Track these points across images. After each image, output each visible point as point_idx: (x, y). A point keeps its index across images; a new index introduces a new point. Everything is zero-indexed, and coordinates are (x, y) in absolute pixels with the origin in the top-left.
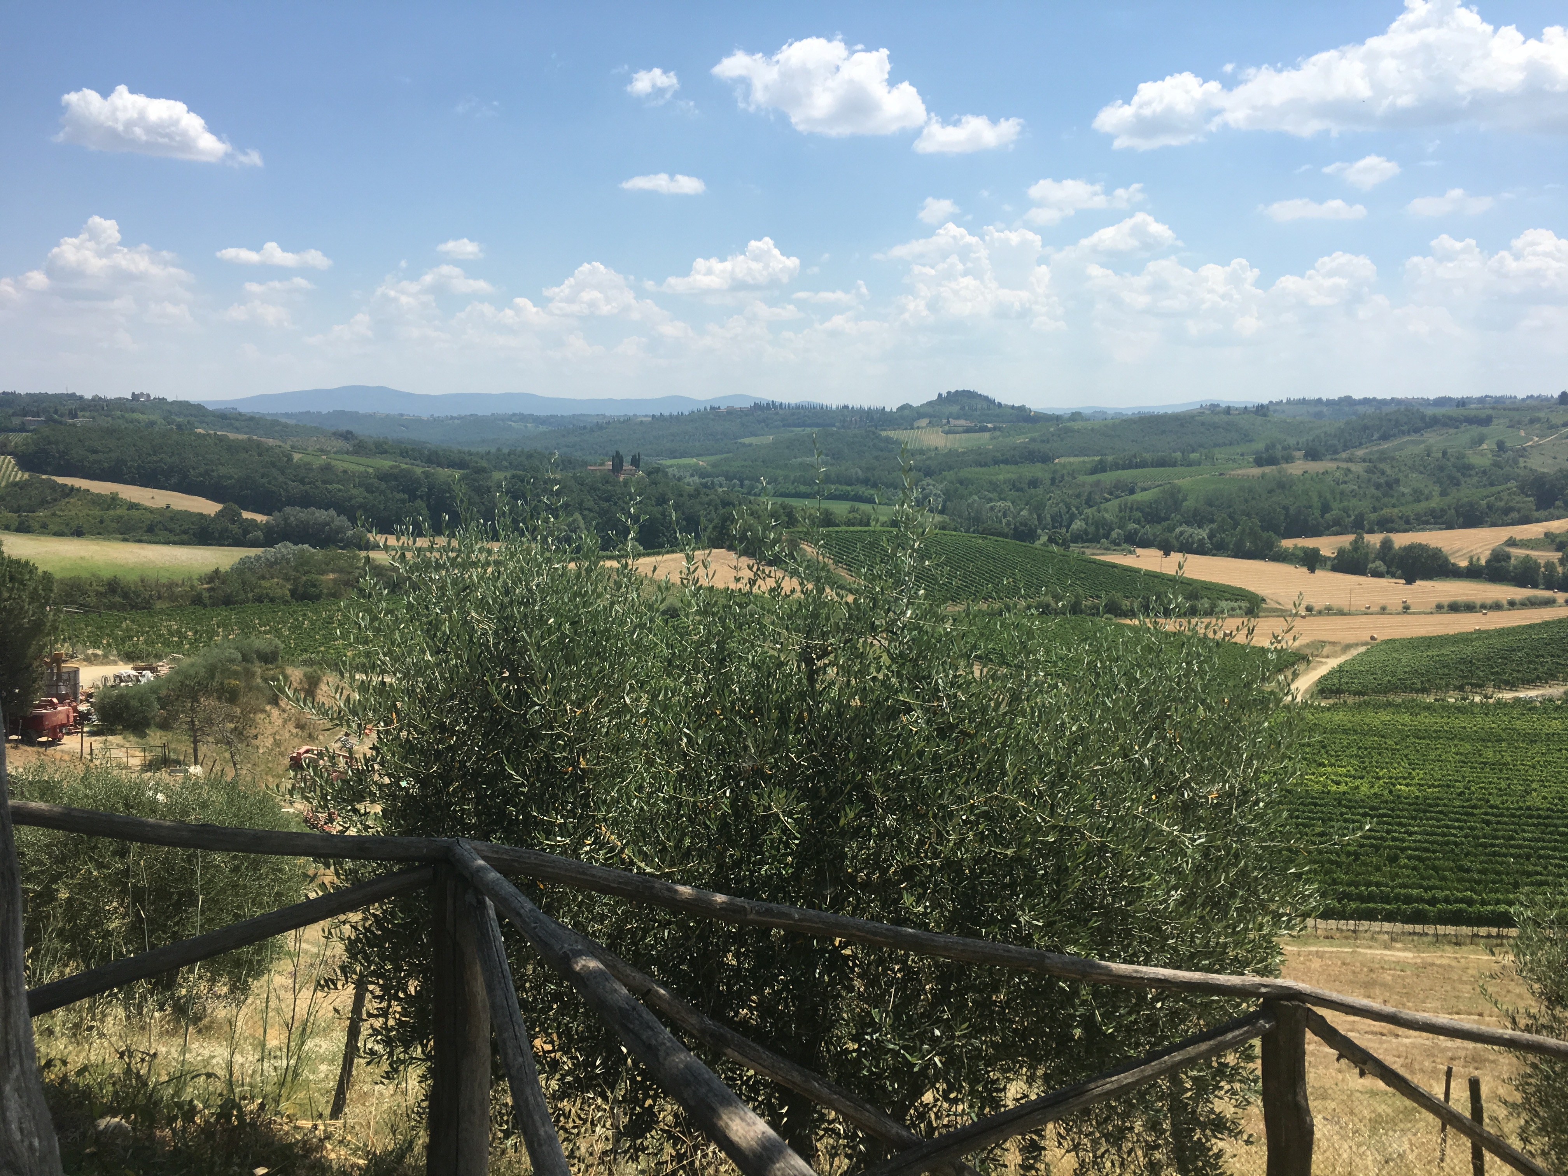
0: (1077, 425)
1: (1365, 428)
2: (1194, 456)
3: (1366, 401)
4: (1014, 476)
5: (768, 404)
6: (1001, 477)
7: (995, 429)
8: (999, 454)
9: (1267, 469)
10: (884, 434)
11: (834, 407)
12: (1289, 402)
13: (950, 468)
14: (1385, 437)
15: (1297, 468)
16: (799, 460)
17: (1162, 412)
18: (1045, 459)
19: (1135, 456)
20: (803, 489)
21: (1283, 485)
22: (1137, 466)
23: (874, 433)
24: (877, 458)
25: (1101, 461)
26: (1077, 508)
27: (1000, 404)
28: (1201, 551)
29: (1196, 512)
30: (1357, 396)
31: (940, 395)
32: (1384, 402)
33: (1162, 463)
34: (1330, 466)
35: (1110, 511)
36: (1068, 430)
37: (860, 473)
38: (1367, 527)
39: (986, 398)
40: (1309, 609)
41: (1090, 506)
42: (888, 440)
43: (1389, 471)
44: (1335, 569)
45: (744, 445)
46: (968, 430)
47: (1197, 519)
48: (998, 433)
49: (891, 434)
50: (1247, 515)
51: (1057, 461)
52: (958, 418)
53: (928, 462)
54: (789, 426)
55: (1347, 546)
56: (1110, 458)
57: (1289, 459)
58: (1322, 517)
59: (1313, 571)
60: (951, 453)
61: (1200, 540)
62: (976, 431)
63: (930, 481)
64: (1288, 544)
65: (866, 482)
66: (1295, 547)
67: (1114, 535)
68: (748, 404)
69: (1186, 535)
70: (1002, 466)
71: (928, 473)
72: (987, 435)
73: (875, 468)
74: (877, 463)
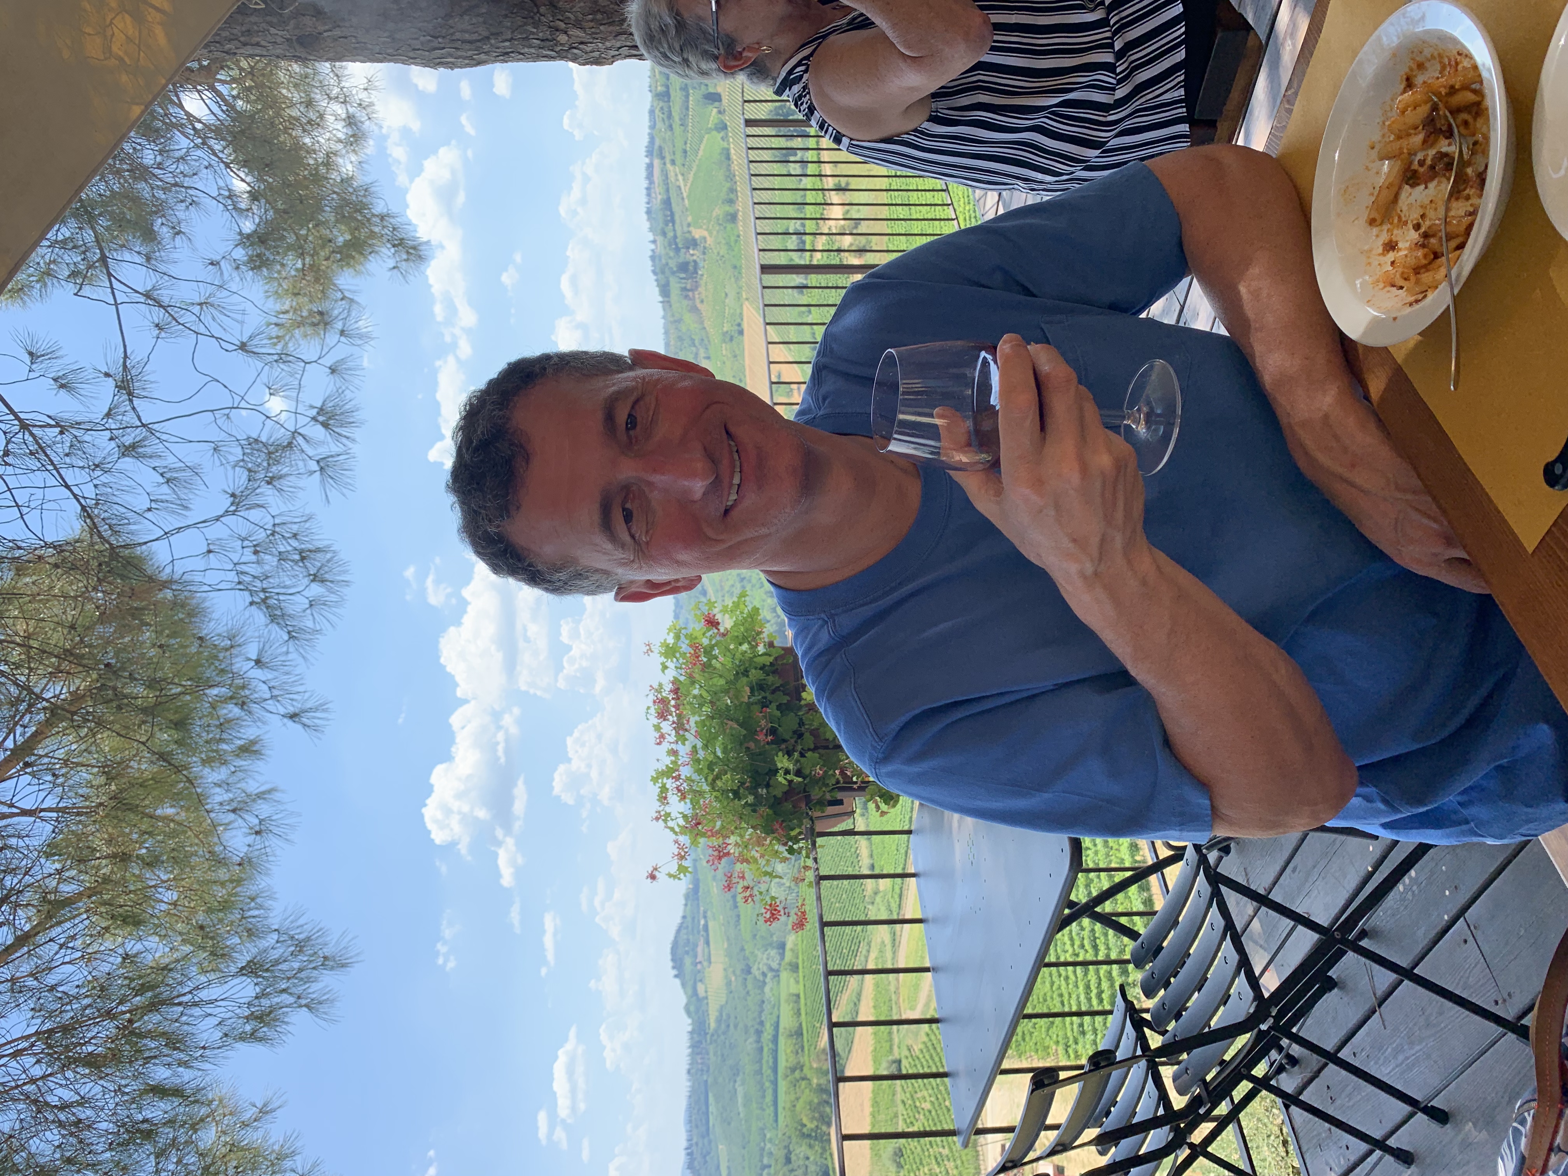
5: (688, 1154)
7: (705, 917)
8: (728, 907)
10: (713, 1025)
11: (689, 1084)
13: (743, 949)
16: (741, 1109)
20: (769, 1098)
23: (713, 1035)
27: (684, 917)
31: (676, 976)
37: (751, 1040)
39: (678, 931)
42: (719, 1021)
43: (731, 582)
46: (707, 943)
48: (709, 914)
49: (712, 1019)
52: (696, 956)
53: (738, 972)
54: (708, 1129)
60: (729, 953)
62: (708, 935)
63: (755, 967)
65: (759, 1033)
71: (748, 971)
72: (711, 924)
73: (746, 1027)
74: (741, 1025)
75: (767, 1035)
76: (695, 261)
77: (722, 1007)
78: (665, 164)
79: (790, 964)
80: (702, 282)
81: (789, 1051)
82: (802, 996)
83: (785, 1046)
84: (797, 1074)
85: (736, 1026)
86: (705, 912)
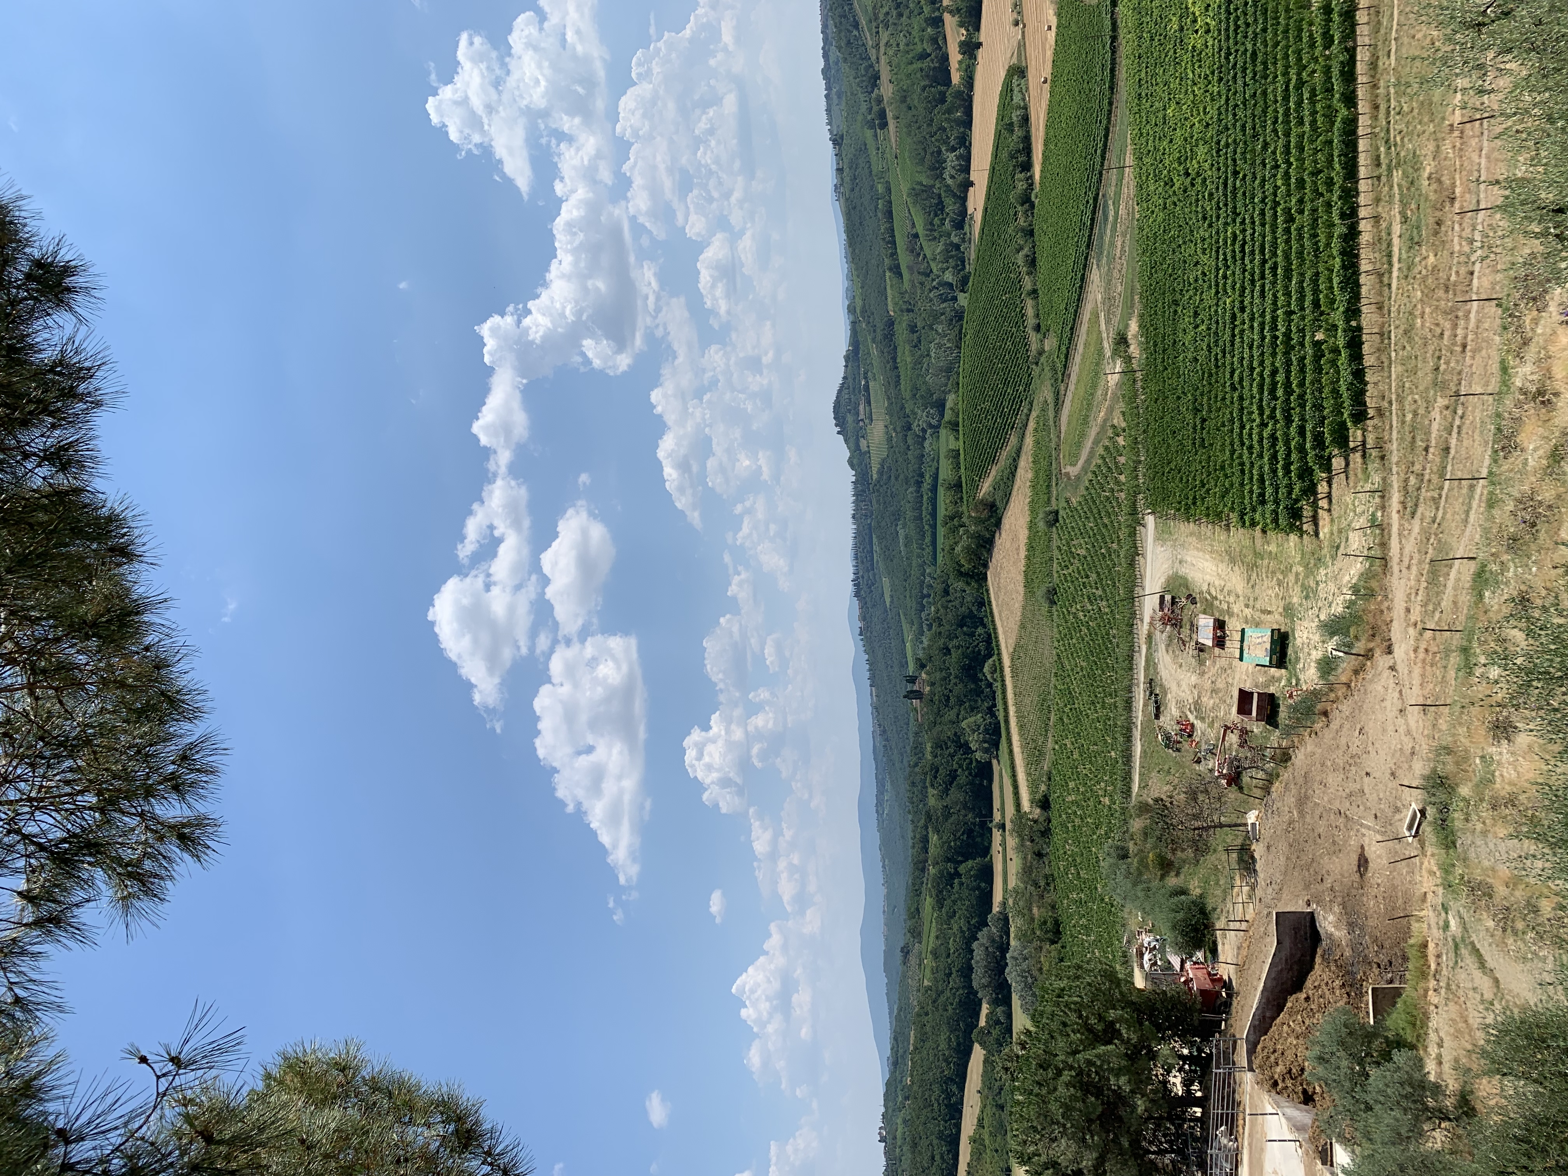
0: (859, 303)
1: (849, 43)
2: (880, 188)
3: (826, 56)
4: (907, 347)
5: (855, 585)
6: (909, 360)
7: (866, 378)
8: (888, 366)
9: (890, 115)
10: (875, 476)
11: (854, 527)
12: (829, 123)
13: (903, 408)
14: (856, 25)
15: (887, 90)
16: (902, 548)
17: (844, 236)
18: (891, 323)
19: (884, 239)
20: (928, 540)
21: (903, 97)
22: (893, 236)
23: (875, 486)
25: (890, 269)
26: (933, 280)
27: (844, 379)
28: (967, 159)
29: (933, 168)
30: (821, 64)
31: (839, 433)
32: (825, 40)
33: (889, 214)
34: (883, 59)
35: (933, 249)
36: (864, 311)
38: (937, 14)
39: (840, 391)
41: (931, 271)
42: (881, 473)
43: (886, 9)
44: (978, 28)
45: (892, 602)
46: (869, 403)
47: (937, 167)
48: (869, 375)
49: (875, 470)
50: (932, 120)
51: (892, 313)
52: (858, 414)
53: (898, 429)
54: (872, 563)
55: (956, 18)
56: (887, 261)
57: (880, 100)
58: (930, 55)
59: (981, 44)
60: (889, 412)
61: (958, 158)
62: (869, 395)
63: (915, 424)
64: (956, 78)
65: (919, 484)
66: (958, 70)
67: (955, 240)
69: (953, 172)
70: (898, 360)
71: (909, 428)
72: (871, 384)
73: (906, 478)
74: (902, 477)
75: (926, 486)
77: (884, 460)
79: (950, 422)
81: (948, 501)
82: (961, 452)
83: (944, 498)
84: (956, 522)
85: (896, 479)
86: (866, 373)
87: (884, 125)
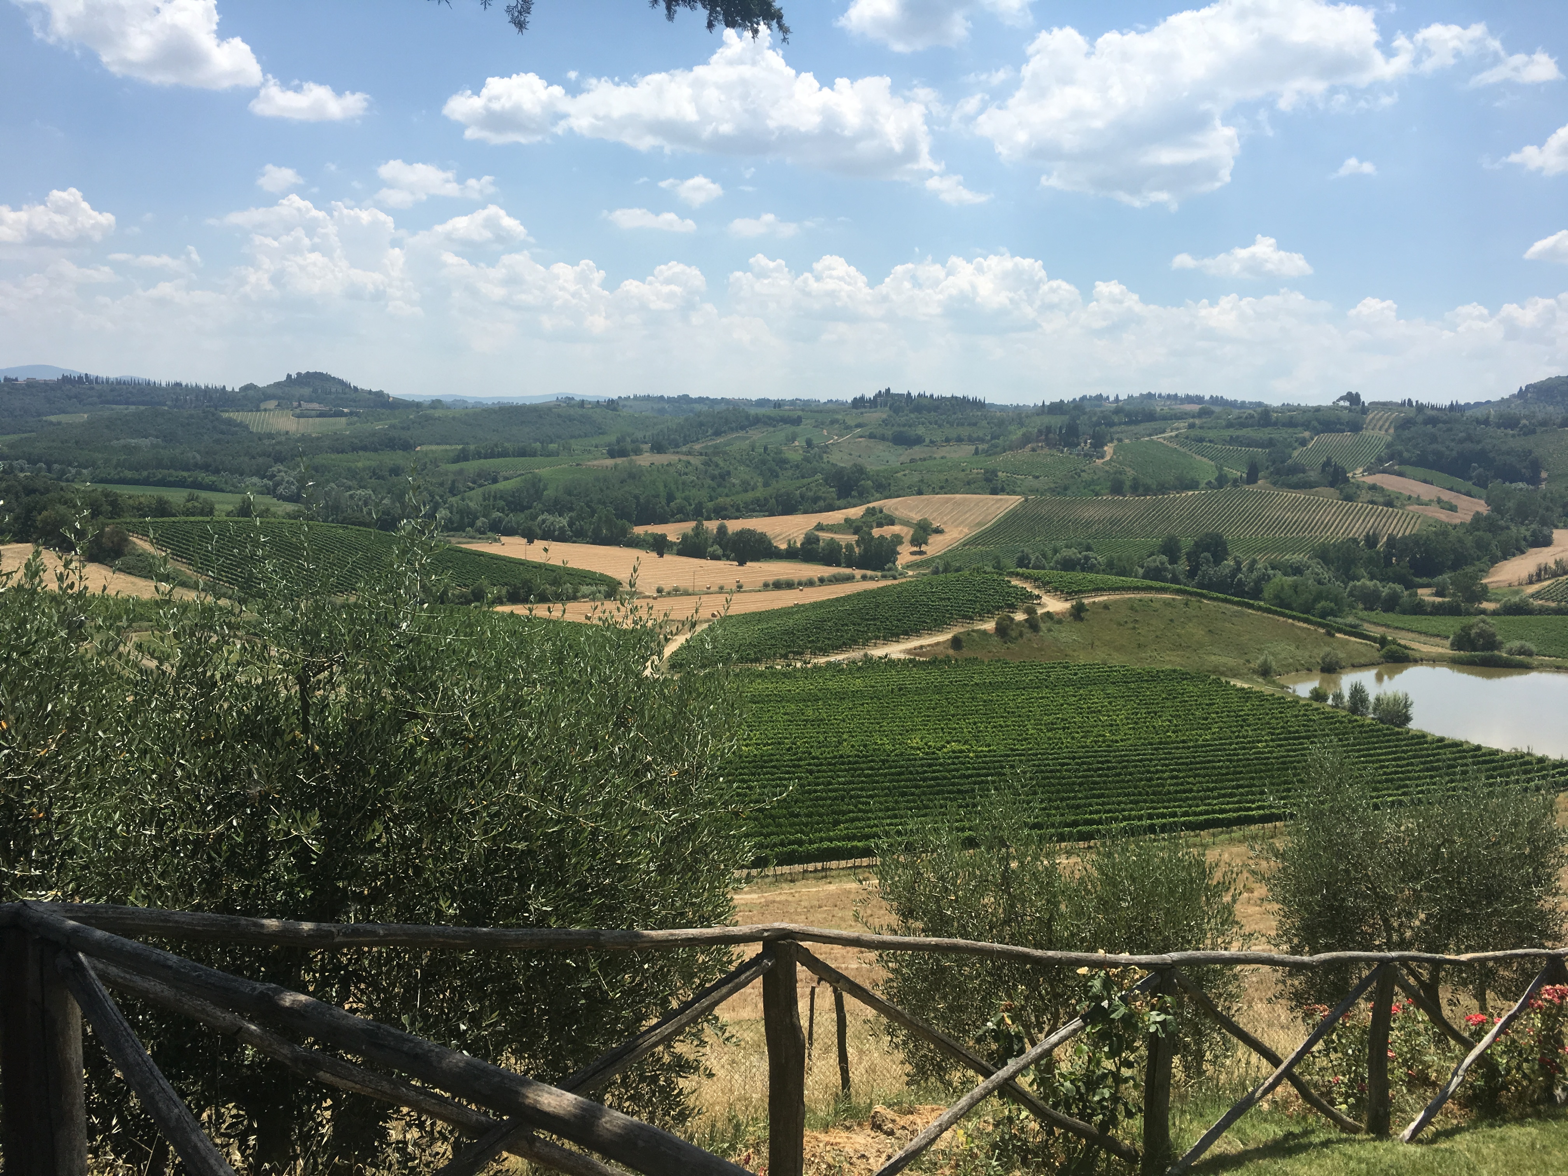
0: (438, 413)
1: (701, 424)
2: (553, 446)
3: (701, 400)
4: (374, 464)
5: (80, 378)
6: (360, 465)
7: (351, 414)
8: (356, 441)
9: (619, 461)
10: (225, 415)
11: (164, 384)
12: (635, 397)
13: (304, 454)
14: (717, 433)
15: (646, 460)
16: (122, 442)
17: (520, 403)
18: (407, 447)
19: (496, 446)
20: (128, 474)
21: (633, 475)
22: (499, 456)
23: (213, 415)
24: (218, 441)
25: (463, 450)
26: (441, 497)
27: (356, 388)
28: (562, 538)
29: (556, 502)
30: (694, 395)
31: (289, 376)
32: (715, 401)
33: (522, 453)
34: (674, 458)
35: (474, 500)
36: (428, 418)
37: (198, 457)
38: (705, 514)
39: (341, 382)
40: (659, 591)
41: (454, 495)
42: (230, 422)
43: (721, 464)
44: (681, 553)
45: (51, 423)
46: (322, 415)
47: (557, 507)
48: (356, 419)
49: (233, 415)
50: (604, 503)
51: (418, 448)
52: (310, 400)
53: (278, 448)
54: (108, 402)
55: (690, 532)
56: (472, 447)
57: (638, 452)
58: (668, 505)
59: (662, 556)
60: (304, 438)
61: (560, 528)
62: (331, 416)
63: (281, 468)
64: (639, 530)
65: (206, 467)
66: (646, 533)
67: (479, 523)
68: (55, 377)
69: (548, 523)
70: (361, 453)
71: (279, 459)
72: (343, 420)
73: (216, 453)
74: (219, 447)
76: (1079, 444)
77: (246, 427)
78: (1193, 417)
80: (1054, 452)
87: (612, 454)
